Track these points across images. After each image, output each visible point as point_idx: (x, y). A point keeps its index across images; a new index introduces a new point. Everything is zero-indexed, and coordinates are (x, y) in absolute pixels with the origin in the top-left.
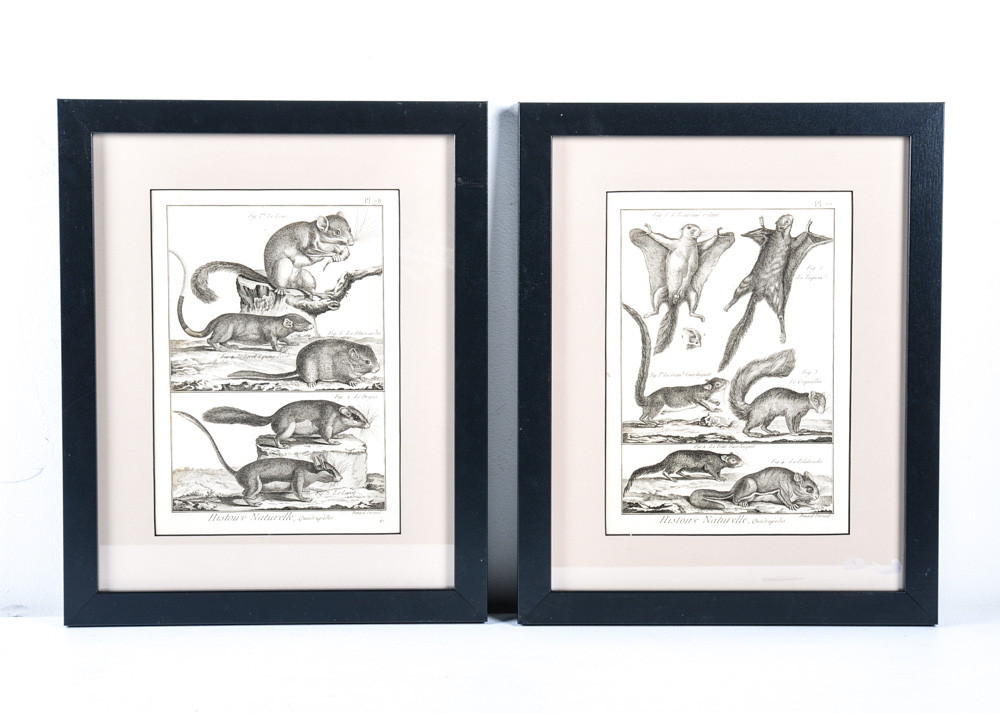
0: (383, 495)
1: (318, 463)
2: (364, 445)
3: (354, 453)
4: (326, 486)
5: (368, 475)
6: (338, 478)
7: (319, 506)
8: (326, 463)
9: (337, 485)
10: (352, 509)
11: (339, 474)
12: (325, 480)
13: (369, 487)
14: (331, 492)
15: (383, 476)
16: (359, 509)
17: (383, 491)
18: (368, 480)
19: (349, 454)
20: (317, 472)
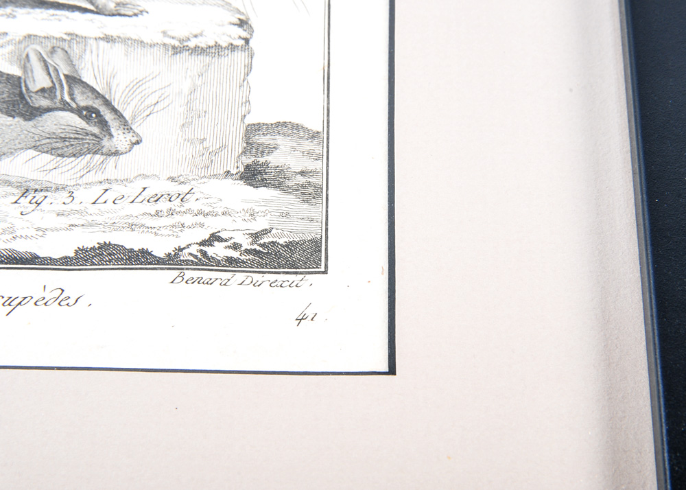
0: (316, 211)
1: (40, 80)
2: (242, 23)
3: (197, 51)
4: (67, 170)
5: (253, 130)
6: (120, 139)
7: (22, 247)
8: (74, 80)
9: (113, 168)
10: (172, 261)
11: (126, 125)
12: (62, 146)
13: (253, 175)
14: (85, 196)
15: (314, 136)
16: (204, 262)
17: (314, 192)
18: (249, 147)
19: (176, 50)
20: (32, 113)
